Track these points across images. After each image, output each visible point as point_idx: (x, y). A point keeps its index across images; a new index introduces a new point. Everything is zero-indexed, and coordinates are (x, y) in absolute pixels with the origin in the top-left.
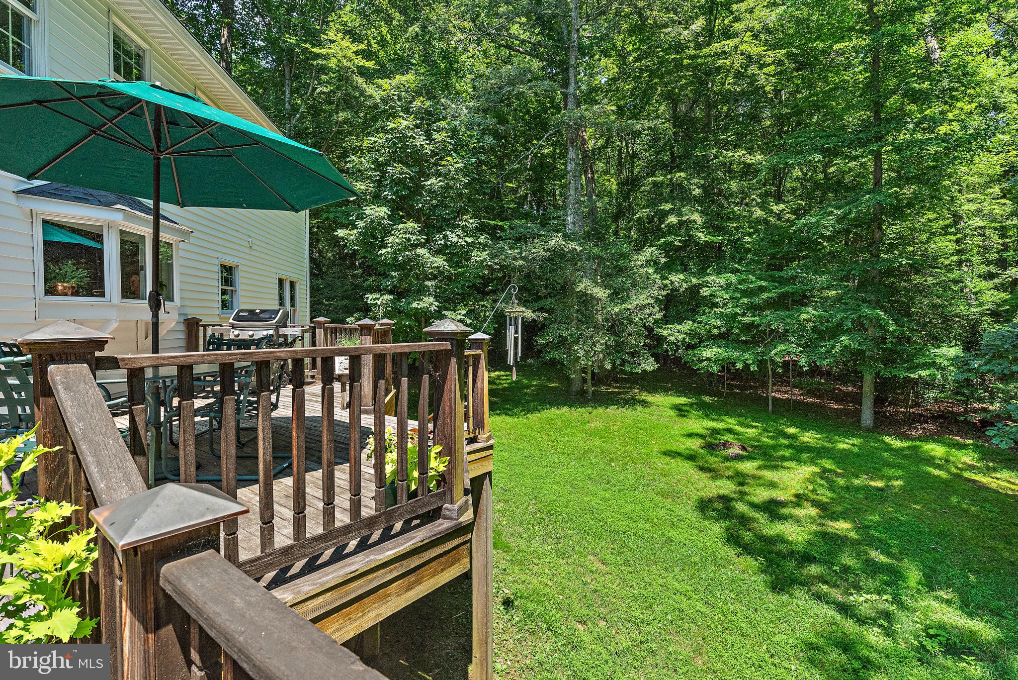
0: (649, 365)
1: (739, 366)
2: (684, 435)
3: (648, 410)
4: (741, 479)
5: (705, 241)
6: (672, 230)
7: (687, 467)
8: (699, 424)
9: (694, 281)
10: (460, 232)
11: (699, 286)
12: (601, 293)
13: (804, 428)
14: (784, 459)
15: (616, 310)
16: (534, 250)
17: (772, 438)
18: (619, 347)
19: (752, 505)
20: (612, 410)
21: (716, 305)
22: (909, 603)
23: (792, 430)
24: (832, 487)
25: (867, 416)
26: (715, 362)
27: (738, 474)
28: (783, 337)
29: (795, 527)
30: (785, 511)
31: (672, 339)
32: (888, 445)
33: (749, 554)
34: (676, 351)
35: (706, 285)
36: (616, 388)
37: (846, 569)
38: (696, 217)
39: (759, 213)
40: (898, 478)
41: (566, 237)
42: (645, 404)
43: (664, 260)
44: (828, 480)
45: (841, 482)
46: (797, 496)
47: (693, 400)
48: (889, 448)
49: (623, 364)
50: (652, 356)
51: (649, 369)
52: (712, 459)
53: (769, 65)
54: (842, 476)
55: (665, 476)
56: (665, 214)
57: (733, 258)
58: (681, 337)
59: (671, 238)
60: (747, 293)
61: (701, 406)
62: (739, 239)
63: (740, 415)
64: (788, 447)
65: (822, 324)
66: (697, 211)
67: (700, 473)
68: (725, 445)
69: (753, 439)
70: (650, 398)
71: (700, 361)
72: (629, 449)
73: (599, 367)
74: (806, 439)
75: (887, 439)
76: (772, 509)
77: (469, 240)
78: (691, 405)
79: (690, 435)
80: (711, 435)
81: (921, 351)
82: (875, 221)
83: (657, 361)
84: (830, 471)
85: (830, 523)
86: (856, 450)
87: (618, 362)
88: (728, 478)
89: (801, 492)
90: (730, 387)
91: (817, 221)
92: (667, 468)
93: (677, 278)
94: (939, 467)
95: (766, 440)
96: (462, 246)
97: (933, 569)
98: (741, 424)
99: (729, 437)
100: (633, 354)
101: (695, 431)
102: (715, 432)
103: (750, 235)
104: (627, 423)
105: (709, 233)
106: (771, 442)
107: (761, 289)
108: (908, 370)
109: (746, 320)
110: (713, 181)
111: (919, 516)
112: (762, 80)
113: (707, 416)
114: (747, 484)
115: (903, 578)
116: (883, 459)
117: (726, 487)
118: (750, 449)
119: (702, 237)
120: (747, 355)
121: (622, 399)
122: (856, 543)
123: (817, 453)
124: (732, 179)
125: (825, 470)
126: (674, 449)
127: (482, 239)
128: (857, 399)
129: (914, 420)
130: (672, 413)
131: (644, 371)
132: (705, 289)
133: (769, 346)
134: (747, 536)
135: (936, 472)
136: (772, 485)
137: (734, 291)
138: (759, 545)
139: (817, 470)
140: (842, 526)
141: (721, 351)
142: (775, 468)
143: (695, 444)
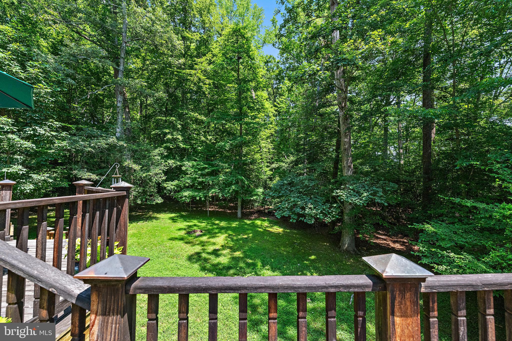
0: (159, 200)
1: (198, 198)
2: (177, 230)
3: (158, 221)
4: (203, 244)
5: (183, 147)
6: (169, 141)
7: (181, 243)
8: (183, 224)
9: (179, 163)
10: (47, 128)
11: (181, 166)
12: (136, 167)
13: (221, 221)
14: (216, 233)
15: (144, 175)
16: (99, 144)
17: (211, 226)
18: (144, 192)
19: (208, 253)
20: (140, 223)
21: (187, 174)
22: (259, 273)
23: (217, 222)
24: (233, 240)
25: (239, 214)
26: (188, 197)
27: (202, 242)
28: (213, 187)
29: (224, 258)
30: (220, 252)
31: (169, 188)
32: (246, 223)
33: (210, 272)
34: (170, 194)
35: (184, 165)
36: (140, 212)
37: (241, 268)
38: (179, 137)
39: (203, 139)
40: (251, 233)
41: (118, 139)
42: (156, 218)
43: (166, 154)
44: (231, 238)
45: (235, 238)
46: (222, 246)
47: (178, 214)
48: (246, 224)
49: (146, 201)
50: (160, 196)
51: (159, 202)
52: (190, 238)
53: (207, 84)
54: (235, 236)
55: (171, 249)
56: (165, 134)
57: (193, 155)
58: (173, 187)
59: (168, 144)
60: (199, 169)
61: (182, 216)
62: (196, 148)
63: (198, 219)
64: (217, 228)
65: (226, 181)
66: (180, 134)
67: (186, 244)
68: (194, 231)
69: (204, 227)
70: (158, 215)
71: (181, 198)
72: (152, 240)
73: (134, 203)
74: (222, 225)
75: (245, 221)
76: (216, 253)
77: (54, 133)
78: (178, 217)
79: (180, 229)
80: (188, 228)
81: (254, 190)
82: (240, 146)
83: (163, 198)
84: (231, 235)
85: (234, 253)
86: (237, 226)
87: (144, 200)
88: (198, 244)
89: (223, 244)
90: (192, 207)
91: (224, 144)
92: (171, 245)
93: (171, 162)
94: (260, 228)
95: (209, 227)
96: (48, 137)
97: (263, 261)
98: (199, 222)
99: (195, 228)
100: (151, 196)
101: (181, 227)
102: (190, 227)
103: (201, 147)
104: (149, 228)
105: (184, 144)
106: (211, 228)
107: (206, 168)
108: (251, 197)
109: (200, 180)
110: (185, 123)
111: (257, 245)
112: (204, 89)
113: (185, 220)
114: (205, 245)
115: (257, 266)
116: (245, 228)
117: (198, 249)
118: (203, 232)
119: (182, 145)
120: (201, 194)
121: (144, 217)
122: (243, 258)
123: (226, 229)
124: (193, 124)
125: (230, 235)
126: (173, 236)
127: (64, 134)
128: (236, 208)
129: (252, 213)
130: (170, 221)
131: (157, 203)
132: (184, 167)
133: (209, 190)
134: (208, 266)
135: (260, 230)
136: (214, 244)
137: (195, 168)
138: (212, 268)
139: (227, 235)
140: (238, 254)
141: (190, 193)
142: (213, 237)
143: (182, 233)
